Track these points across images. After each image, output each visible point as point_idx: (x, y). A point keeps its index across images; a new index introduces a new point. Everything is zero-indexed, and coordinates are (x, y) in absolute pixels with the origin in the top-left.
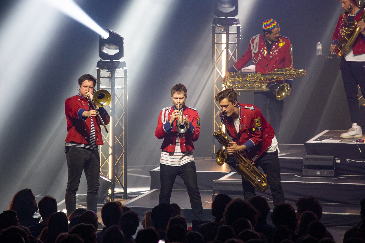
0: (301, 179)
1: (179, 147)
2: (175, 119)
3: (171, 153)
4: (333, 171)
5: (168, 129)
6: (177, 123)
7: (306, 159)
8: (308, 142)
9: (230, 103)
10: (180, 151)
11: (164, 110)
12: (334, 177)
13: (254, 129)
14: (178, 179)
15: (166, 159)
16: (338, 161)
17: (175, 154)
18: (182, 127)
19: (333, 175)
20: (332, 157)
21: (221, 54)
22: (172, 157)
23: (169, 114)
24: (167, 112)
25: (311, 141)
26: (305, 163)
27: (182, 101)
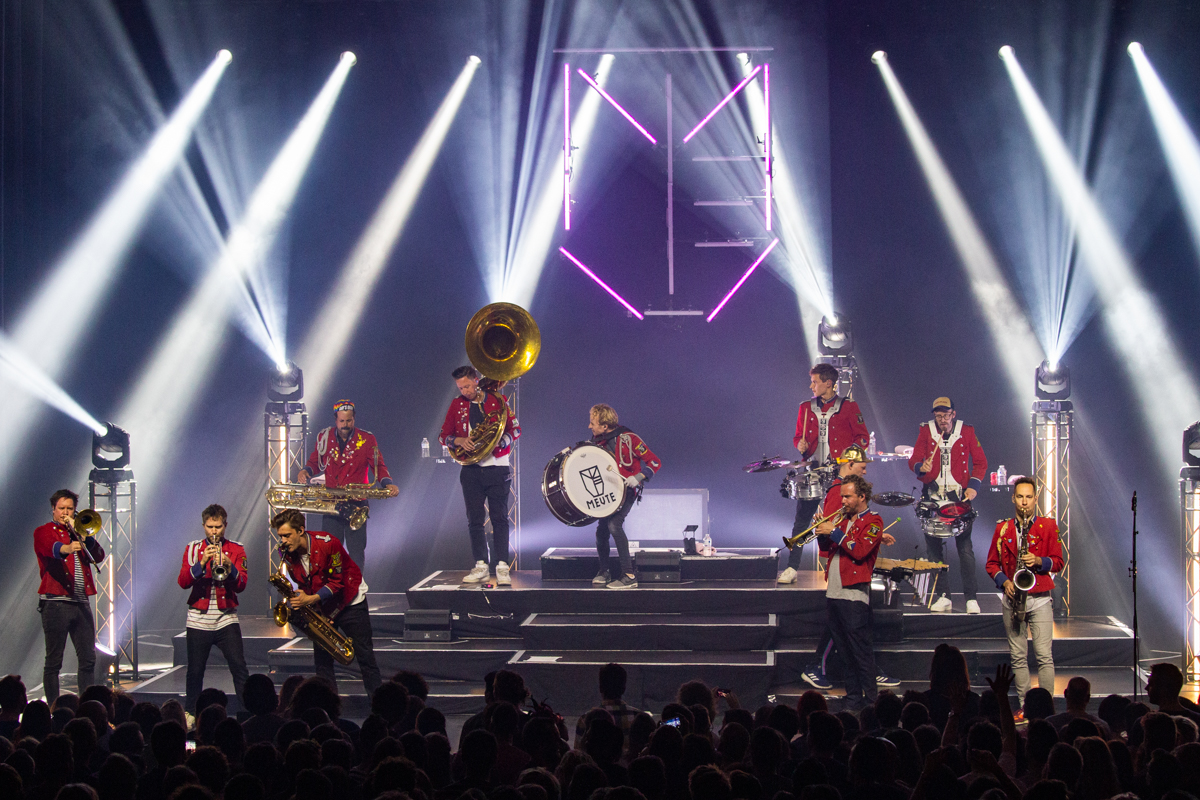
0: (402, 646)
1: (215, 602)
2: (210, 558)
3: (204, 611)
4: (449, 632)
5: (198, 574)
6: (212, 564)
7: (408, 615)
8: (411, 589)
9: (294, 531)
10: (216, 607)
11: (191, 544)
12: (451, 641)
13: (331, 571)
14: (215, 650)
15: (196, 620)
16: (456, 617)
17: (209, 612)
18: (220, 571)
19: (449, 639)
20: (448, 611)
21: (279, 456)
22: (205, 616)
23: (199, 551)
24: (197, 547)
25: (416, 588)
26: (407, 621)
27: (219, 531)
